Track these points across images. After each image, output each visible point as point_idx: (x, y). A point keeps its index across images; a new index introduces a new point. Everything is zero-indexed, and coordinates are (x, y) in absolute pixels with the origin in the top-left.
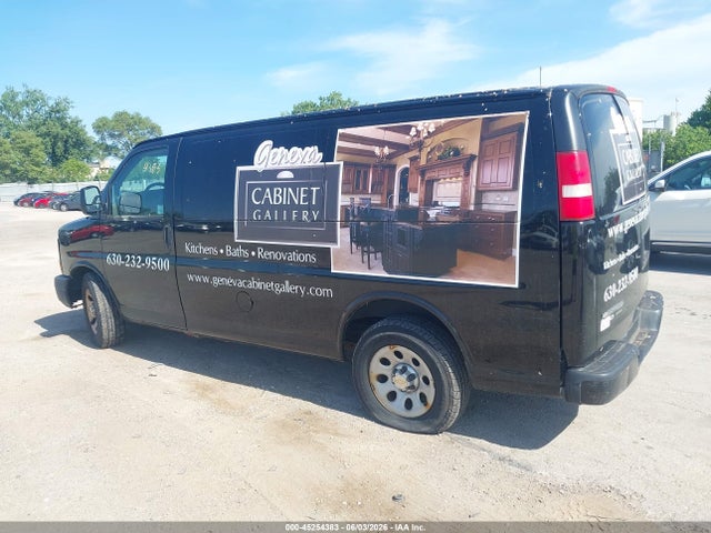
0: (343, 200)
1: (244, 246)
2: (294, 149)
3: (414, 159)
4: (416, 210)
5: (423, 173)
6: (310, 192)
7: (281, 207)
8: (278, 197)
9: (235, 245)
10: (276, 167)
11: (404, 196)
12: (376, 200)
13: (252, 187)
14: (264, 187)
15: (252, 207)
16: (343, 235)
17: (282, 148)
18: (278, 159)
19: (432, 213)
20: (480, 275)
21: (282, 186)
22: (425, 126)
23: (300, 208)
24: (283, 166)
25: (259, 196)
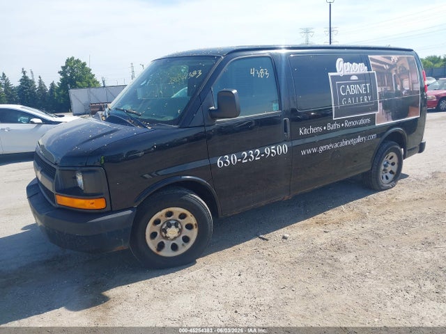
0: (378, 90)
1: (338, 122)
2: (354, 64)
3: (396, 71)
4: (399, 92)
5: (399, 77)
6: (366, 86)
7: (355, 96)
8: (354, 90)
9: (333, 122)
10: (348, 73)
11: (396, 87)
12: (389, 89)
13: (340, 85)
14: (346, 84)
15: (342, 97)
16: (380, 106)
17: (348, 63)
18: (348, 69)
19: (404, 93)
20: (410, 116)
21: (354, 84)
22: (395, 58)
23: (363, 95)
24: (352, 73)
25: (344, 90)
